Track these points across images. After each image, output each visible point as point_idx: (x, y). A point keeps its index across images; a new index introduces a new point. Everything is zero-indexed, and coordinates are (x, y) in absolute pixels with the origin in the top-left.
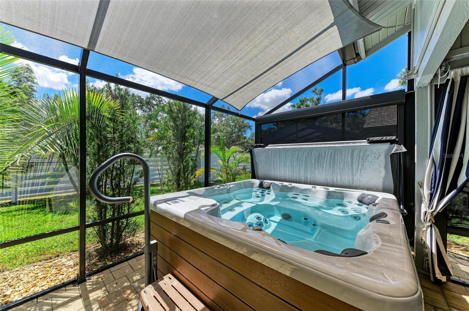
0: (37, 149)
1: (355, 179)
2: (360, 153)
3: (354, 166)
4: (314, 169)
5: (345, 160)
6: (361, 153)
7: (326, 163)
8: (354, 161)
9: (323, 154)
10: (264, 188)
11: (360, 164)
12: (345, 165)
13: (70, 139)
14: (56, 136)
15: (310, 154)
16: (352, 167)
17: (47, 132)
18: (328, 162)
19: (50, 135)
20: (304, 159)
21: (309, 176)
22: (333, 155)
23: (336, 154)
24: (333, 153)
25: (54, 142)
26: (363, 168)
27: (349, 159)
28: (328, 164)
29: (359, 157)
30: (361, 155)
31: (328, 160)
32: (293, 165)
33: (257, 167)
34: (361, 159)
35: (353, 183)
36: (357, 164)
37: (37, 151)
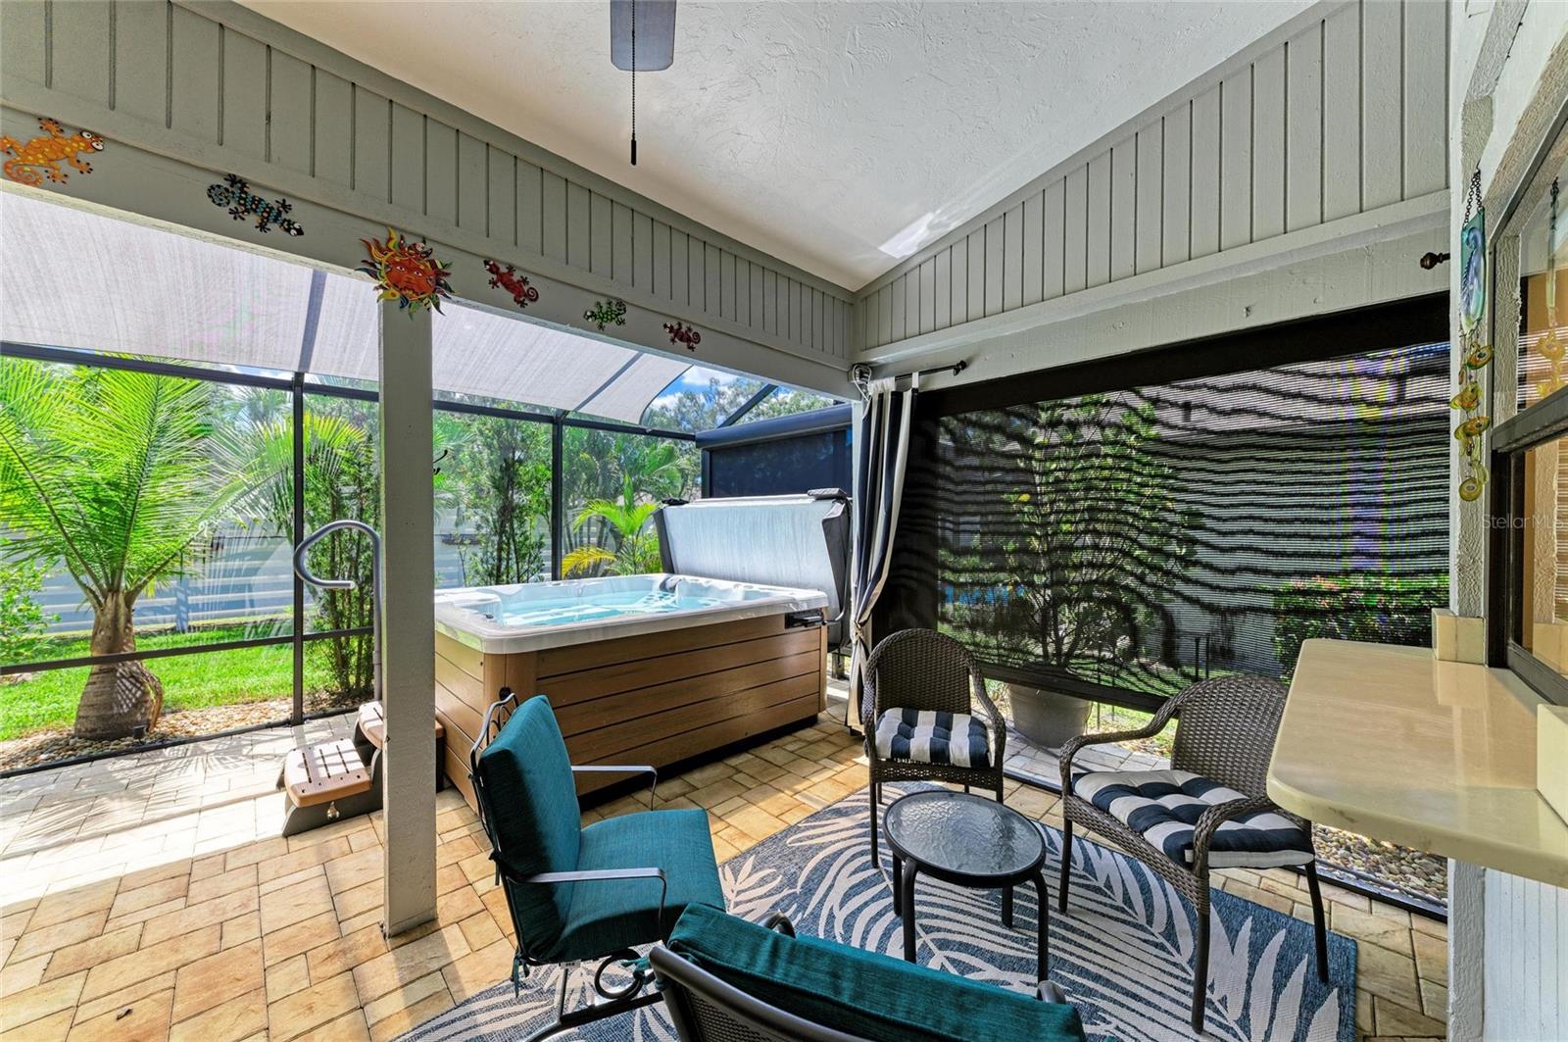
0: (231, 514)
3: (798, 542)
4: (751, 550)
6: (803, 518)
8: (797, 535)
10: (667, 591)
11: (804, 540)
12: (787, 541)
13: (280, 497)
14: (260, 492)
16: (796, 545)
17: (246, 484)
18: (766, 535)
19: (252, 489)
20: (736, 531)
22: (771, 522)
25: (256, 501)
26: (809, 547)
27: (791, 531)
29: (801, 525)
30: (803, 523)
31: (766, 533)
34: (803, 531)
35: (801, 577)
37: (232, 516)
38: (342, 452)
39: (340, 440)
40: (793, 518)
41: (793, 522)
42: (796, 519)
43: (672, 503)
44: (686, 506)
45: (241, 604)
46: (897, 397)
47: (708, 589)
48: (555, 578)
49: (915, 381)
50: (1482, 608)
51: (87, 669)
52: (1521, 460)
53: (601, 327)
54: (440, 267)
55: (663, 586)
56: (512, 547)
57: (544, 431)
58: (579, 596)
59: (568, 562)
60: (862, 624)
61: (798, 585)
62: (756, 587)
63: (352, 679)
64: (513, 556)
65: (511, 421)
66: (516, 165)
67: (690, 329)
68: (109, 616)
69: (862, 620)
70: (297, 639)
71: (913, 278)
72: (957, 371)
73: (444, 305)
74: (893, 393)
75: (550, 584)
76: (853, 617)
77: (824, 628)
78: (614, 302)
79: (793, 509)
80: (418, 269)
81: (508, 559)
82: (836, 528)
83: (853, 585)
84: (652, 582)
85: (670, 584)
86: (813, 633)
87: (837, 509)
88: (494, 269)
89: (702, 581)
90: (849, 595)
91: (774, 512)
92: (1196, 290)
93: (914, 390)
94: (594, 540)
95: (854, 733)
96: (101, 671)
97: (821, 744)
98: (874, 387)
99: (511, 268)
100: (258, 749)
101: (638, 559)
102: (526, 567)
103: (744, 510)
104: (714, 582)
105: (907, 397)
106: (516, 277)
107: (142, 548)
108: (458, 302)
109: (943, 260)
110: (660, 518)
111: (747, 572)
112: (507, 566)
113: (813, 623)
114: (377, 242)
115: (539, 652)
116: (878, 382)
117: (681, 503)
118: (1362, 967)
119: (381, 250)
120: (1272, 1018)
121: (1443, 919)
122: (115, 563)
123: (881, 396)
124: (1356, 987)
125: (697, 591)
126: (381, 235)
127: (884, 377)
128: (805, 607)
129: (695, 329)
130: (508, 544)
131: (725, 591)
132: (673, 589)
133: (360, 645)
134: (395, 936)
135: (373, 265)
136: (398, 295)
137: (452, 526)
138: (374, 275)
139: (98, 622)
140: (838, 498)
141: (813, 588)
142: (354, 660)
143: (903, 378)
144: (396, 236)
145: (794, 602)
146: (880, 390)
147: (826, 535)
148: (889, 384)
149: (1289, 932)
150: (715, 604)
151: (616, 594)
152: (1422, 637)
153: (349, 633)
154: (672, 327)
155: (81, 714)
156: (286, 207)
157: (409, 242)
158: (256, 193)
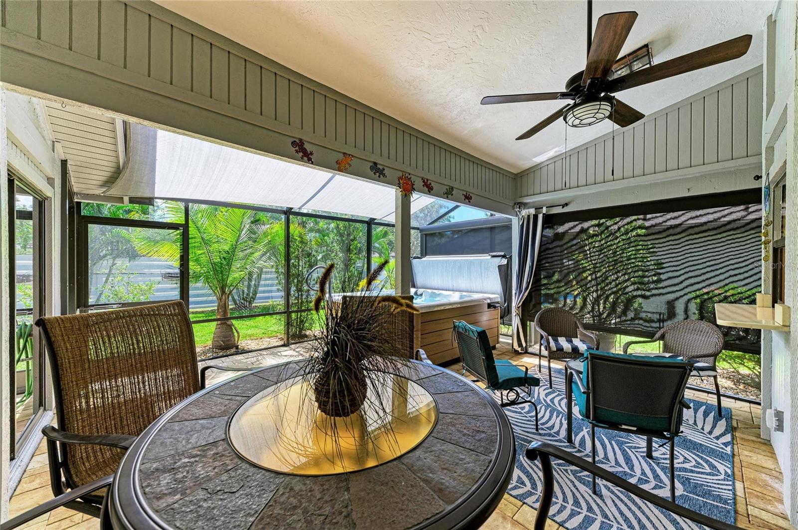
23: (470, 265)
26: (490, 276)
27: (479, 270)
30: (486, 267)
38: (297, 238)
40: (481, 264)
41: (481, 267)
42: (483, 265)
45: (268, 298)
46: (536, 217)
47: (439, 294)
49: (544, 210)
50: (771, 292)
51: (215, 323)
52: (782, 249)
53: (447, 197)
54: (413, 182)
60: (518, 308)
62: (464, 294)
68: (223, 303)
69: (518, 306)
70: (289, 312)
71: (544, 170)
72: (563, 207)
73: (413, 194)
74: (534, 215)
76: (513, 305)
79: (481, 261)
80: (409, 184)
83: (514, 292)
87: (504, 262)
91: (471, 262)
92: (668, 181)
93: (543, 214)
96: (221, 324)
98: (524, 212)
105: (540, 217)
109: (559, 164)
111: (458, 287)
114: (400, 177)
116: (527, 210)
118: (733, 414)
119: (401, 179)
120: (704, 424)
121: (759, 404)
123: (529, 216)
124: (731, 418)
125: (433, 295)
126: (401, 174)
127: (530, 208)
131: (448, 295)
132: (421, 295)
135: (400, 184)
136: (404, 193)
138: (400, 187)
139: (219, 304)
140: (504, 256)
141: (492, 293)
143: (538, 209)
144: (404, 174)
146: (528, 214)
147: (499, 272)
148: (532, 211)
149: (707, 406)
150: (444, 301)
152: (753, 302)
155: (215, 339)
156: (384, 169)
157: (406, 175)
158: (378, 166)
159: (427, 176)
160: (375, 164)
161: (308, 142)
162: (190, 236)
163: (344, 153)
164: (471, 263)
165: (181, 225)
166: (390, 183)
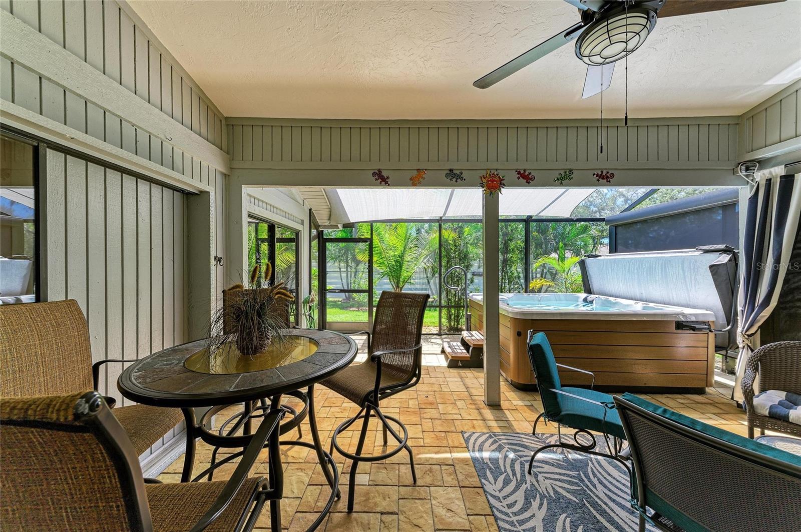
1: (690, 295)
2: (690, 265)
3: (687, 279)
4: (648, 284)
5: (677, 273)
6: (692, 265)
7: (659, 275)
8: (686, 274)
9: (654, 266)
10: (588, 303)
11: (693, 278)
12: (678, 278)
13: (435, 258)
14: (430, 257)
15: (641, 265)
16: (686, 281)
18: (660, 275)
20: (636, 271)
21: (643, 292)
22: (663, 266)
23: (667, 266)
24: (663, 264)
25: (429, 260)
26: (697, 282)
27: (681, 272)
28: (660, 277)
29: (690, 268)
30: (692, 267)
31: (660, 273)
32: (626, 278)
33: (591, 280)
34: (692, 272)
35: (690, 301)
36: (689, 277)
38: (451, 242)
39: (451, 238)
40: (683, 264)
41: (683, 267)
42: (686, 265)
43: (589, 256)
44: (599, 258)
46: (787, 179)
48: (526, 292)
54: (501, 178)
55: (585, 300)
56: (507, 277)
57: (521, 226)
58: (539, 301)
59: (531, 286)
60: (749, 336)
61: (687, 306)
63: (452, 324)
64: (507, 281)
65: (507, 223)
66: (527, 130)
67: (608, 173)
69: (749, 333)
70: (440, 307)
73: (503, 190)
74: (781, 177)
75: (525, 295)
76: (739, 330)
77: (711, 335)
78: (567, 171)
79: (683, 259)
80: (495, 181)
81: (505, 283)
82: (723, 272)
83: (739, 309)
84: (578, 298)
85: (589, 299)
86: (702, 337)
87: (725, 258)
88: (519, 173)
89: (612, 299)
90: (736, 314)
94: (539, 275)
95: (739, 406)
97: (709, 406)
98: (760, 176)
99: (525, 171)
100: (432, 340)
101: (568, 285)
102: (512, 286)
103: (641, 261)
104: (619, 300)
106: (527, 173)
107: (404, 274)
108: (506, 188)
110: (582, 264)
111: (644, 296)
112: (505, 286)
113: (700, 329)
114: (483, 176)
115: (532, 320)
116: (766, 171)
117: (597, 256)
119: (485, 178)
122: (398, 278)
123: (769, 180)
126: (484, 173)
127: (772, 167)
128: (693, 319)
129: (610, 172)
130: (505, 276)
132: (592, 302)
133: (455, 311)
134: (489, 405)
135: (483, 184)
136: (489, 191)
137: (477, 268)
138: (483, 187)
140: (725, 251)
141: (701, 308)
142: (453, 317)
143: (792, 164)
144: (489, 172)
145: (683, 315)
146: (768, 176)
147: (713, 275)
148: (779, 171)
151: (558, 302)
153: (452, 307)
154: (598, 174)
156: (461, 173)
157: (492, 172)
158: (454, 172)
159: (521, 166)
160: (451, 170)
161: (384, 169)
162: (373, 246)
163: (418, 170)
164: (666, 262)
165: (368, 239)
166: (471, 184)
